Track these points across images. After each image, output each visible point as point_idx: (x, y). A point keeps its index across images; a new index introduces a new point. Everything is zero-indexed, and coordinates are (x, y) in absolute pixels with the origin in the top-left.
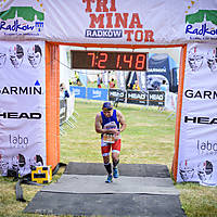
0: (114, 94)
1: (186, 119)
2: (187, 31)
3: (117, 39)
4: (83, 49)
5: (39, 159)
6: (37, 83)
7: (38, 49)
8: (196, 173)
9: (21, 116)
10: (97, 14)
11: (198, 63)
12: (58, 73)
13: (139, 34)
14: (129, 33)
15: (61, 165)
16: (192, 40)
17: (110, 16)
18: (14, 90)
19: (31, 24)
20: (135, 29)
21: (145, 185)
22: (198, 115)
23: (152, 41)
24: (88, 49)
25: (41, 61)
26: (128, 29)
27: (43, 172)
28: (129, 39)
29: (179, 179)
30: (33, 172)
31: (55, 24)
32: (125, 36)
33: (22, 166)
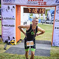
0: (42, 21)
1: (55, 28)
2: (56, 2)
6: (13, 17)
7: (14, 7)
8: (58, 44)
9: (9, 26)
12: (20, 14)
13: (42, 3)
14: (39, 2)
15: (21, 40)
18: (7, 18)
20: (41, 2)
21: (43, 46)
23: (46, 5)
24: (28, 7)
26: (39, 1)
27: (14, 42)
28: (39, 4)
29: (53, 45)
30: (11, 42)
32: (38, 3)
33: (9, 40)
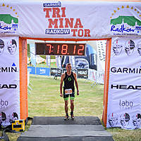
0: (54, 71)
1: (112, 86)
2: (112, 30)
3: (66, 35)
4: (43, 42)
5: (15, 115)
6: (14, 65)
7: (14, 42)
8: (119, 121)
9: (3, 87)
10: (53, 19)
11: (119, 50)
13: (81, 32)
14: (74, 31)
15: (29, 119)
16: (115, 35)
17: (61, 20)
19: (9, 26)
20: (78, 29)
22: (119, 83)
23: (89, 36)
24: (47, 42)
25: (16, 50)
26: (73, 28)
27: (20, 124)
28: (74, 35)
29: (108, 125)
30: (13, 124)
31: (26, 25)
32: (72, 33)
33: (3, 120)
